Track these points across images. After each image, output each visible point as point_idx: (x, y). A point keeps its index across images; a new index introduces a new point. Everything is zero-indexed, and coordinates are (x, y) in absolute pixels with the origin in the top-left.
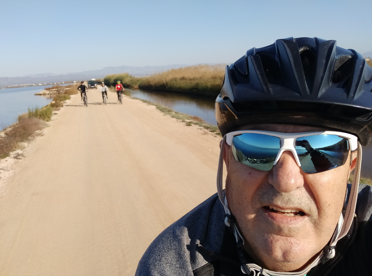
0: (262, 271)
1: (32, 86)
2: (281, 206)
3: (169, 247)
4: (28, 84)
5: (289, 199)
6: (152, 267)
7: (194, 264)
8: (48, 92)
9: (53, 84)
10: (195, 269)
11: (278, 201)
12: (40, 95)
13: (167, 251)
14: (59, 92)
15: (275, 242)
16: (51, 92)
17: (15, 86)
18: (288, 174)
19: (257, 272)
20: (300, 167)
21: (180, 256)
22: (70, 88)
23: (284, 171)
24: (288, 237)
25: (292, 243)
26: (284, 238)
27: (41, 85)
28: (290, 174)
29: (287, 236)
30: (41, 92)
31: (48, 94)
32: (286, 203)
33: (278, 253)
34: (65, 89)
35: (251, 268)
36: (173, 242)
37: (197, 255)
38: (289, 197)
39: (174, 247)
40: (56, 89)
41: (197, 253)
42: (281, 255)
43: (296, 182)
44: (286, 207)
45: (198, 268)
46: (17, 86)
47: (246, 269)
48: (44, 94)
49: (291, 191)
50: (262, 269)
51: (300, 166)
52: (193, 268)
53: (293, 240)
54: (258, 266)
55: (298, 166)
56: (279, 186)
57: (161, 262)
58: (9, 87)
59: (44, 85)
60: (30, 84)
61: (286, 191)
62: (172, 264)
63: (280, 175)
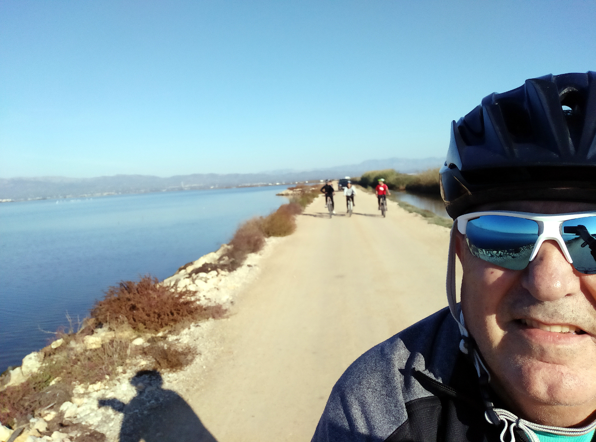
0: (517, 422)
1: (267, 185)
2: (543, 320)
3: (374, 368)
4: (262, 184)
5: (556, 311)
6: (348, 390)
7: (408, 393)
8: (291, 192)
9: (294, 183)
10: (408, 400)
11: (538, 313)
12: (282, 195)
13: (369, 372)
14: (304, 192)
15: (535, 370)
16: (295, 192)
17: (246, 185)
18: (552, 274)
19: (510, 423)
20: (571, 264)
21: (388, 381)
22: (316, 188)
23: (545, 269)
24: (556, 365)
25: (562, 373)
26: (550, 365)
27: (279, 185)
28: (555, 274)
29: (554, 363)
30: (284, 192)
31: (292, 195)
32: (551, 316)
33: (540, 387)
34: (311, 189)
35: (500, 416)
36: (379, 362)
37: (413, 382)
38: (556, 308)
39: (379, 369)
40: (301, 189)
41: (413, 379)
42: (545, 391)
43: (564, 285)
44: (551, 322)
45: (412, 399)
46: (249, 185)
47: (493, 416)
48: (287, 195)
49: (557, 298)
50: (519, 419)
51: (571, 262)
52: (405, 399)
53: (564, 369)
54: (511, 414)
55: (569, 263)
56: (537, 291)
57: (361, 385)
58: (240, 186)
59: (283, 185)
60: (265, 183)
61: (549, 299)
62: (376, 390)
63: (538, 275)
